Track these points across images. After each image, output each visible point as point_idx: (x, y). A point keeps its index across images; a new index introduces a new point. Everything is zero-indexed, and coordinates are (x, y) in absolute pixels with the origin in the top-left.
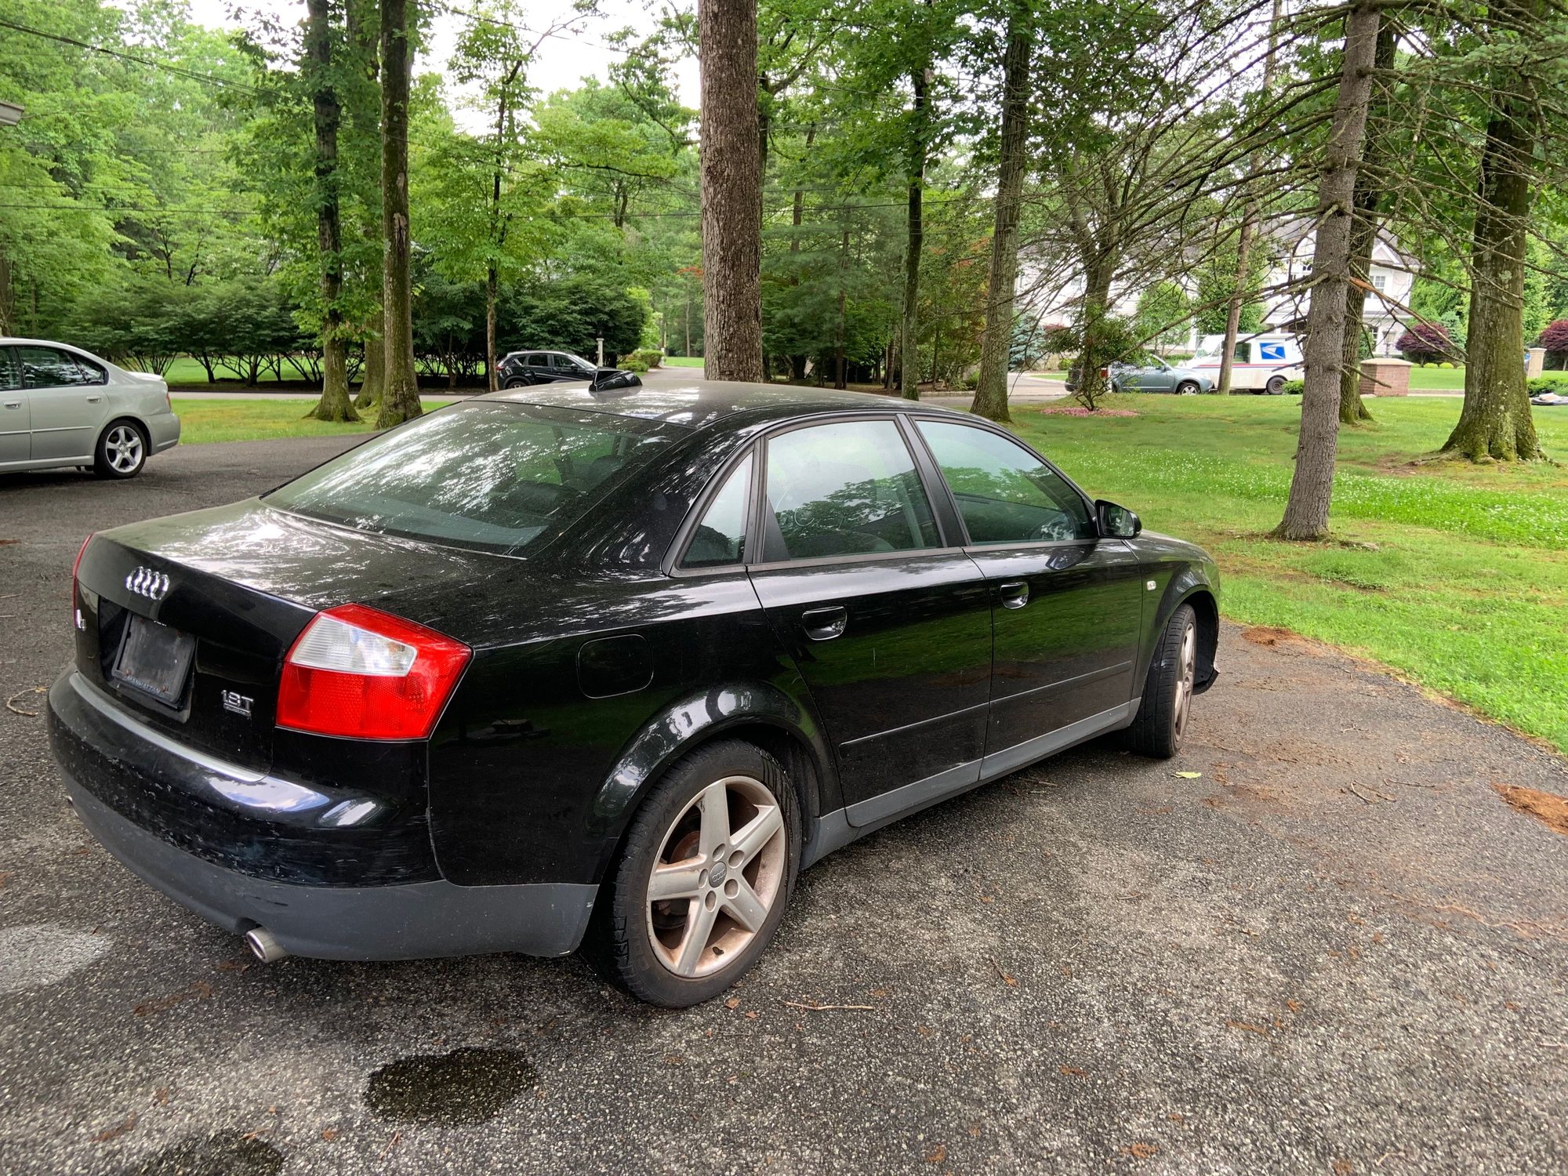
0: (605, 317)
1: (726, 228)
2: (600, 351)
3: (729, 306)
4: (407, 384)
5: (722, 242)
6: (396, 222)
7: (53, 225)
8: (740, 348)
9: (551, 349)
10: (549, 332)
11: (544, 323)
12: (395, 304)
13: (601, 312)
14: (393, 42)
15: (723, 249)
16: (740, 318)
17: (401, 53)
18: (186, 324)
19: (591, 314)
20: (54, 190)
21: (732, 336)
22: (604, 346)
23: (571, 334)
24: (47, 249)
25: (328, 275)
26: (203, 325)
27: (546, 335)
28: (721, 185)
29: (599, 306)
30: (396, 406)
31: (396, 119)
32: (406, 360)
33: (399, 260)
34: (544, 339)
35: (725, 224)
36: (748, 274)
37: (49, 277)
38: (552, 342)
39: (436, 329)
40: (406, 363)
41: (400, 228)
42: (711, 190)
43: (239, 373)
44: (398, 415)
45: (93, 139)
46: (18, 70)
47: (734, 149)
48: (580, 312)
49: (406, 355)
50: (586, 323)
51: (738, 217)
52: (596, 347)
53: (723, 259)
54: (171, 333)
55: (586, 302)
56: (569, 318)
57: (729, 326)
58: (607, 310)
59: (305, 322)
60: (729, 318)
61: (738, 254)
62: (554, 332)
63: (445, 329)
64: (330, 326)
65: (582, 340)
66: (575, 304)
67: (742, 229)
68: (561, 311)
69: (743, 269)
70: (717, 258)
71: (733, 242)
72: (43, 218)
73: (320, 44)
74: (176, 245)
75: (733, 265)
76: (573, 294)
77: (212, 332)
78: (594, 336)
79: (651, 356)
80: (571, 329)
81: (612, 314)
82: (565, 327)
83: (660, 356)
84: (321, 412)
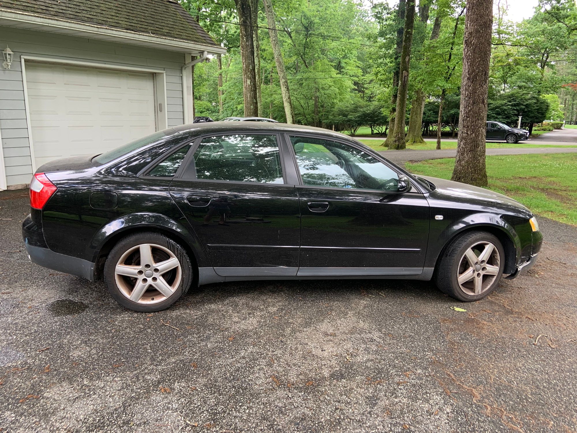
0: (523, 107)
1: (471, 65)
2: (519, 122)
3: (470, 98)
4: (401, 133)
5: (469, 71)
6: (404, 74)
7: (331, 84)
8: (473, 116)
9: (496, 121)
10: (496, 114)
11: (494, 110)
12: (400, 104)
13: (523, 105)
14: (410, 7)
15: (469, 74)
16: (474, 103)
17: (413, 11)
18: (364, 114)
19: (517, 106)
20: (334, 73)
21: (470, 111)
22: (521, 120)
23: (506, 114)
24: (327, 92)
25: (394, 95)
26: (368, 114)
27: (494, 115)
28: (470, 47)
29: (521, 103)
30: (395, 141)
31: (408, 36)
32: (401, 124)
33: (403, 89)
34: (493, 117)
35: (470, 64)
36: (480, 84)
37: (327, 100)
38: (497, 118)
39: (448, 114)
40: (401, 126)
41: (405, 76)
42: (466, 50)
43: (378, 131)
44: (396, 145)
45: (350, 55)
46: (323, 34)
47: (477, 31)
48: (512, 105)
49: (402, 123)
50: (514, 110)
51: (477, 60)
52: (518, 120)
53: (469, 79)
54: (359, 118)
55: (515, 101)
56: (505, 108)
57: (469, 107)
58: (525, 104)
59: (385, 112)
60: (469, 103)
61: (475, 77)
62: (498, 114)
63: (452, 114)
64: (392, 114)
65: (511, 117)
66: (510, 102)
67: (479, 65)
68: (502, 105)
69: (478, 82)
70: (466, 78)
71: (473, 71)
72: (329, 81)
73: (401, 12)
74: (367, 88)
75: (473, 81)
76: (510, 97)
77: (371, 117)
78: (517, 115)
79: (557, 124)
80: (506, 112)
81: (527, 106)
82: (503, 111)
83: (562, 124)
84: (385, 144)
